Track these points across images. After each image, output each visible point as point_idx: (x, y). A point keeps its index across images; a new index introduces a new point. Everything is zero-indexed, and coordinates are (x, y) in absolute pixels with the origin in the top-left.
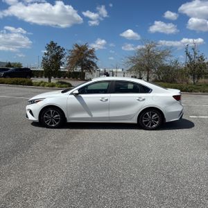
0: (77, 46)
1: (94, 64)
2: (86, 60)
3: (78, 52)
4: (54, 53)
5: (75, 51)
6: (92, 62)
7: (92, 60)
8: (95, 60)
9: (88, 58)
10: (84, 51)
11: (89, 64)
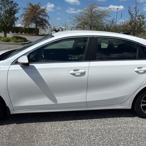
0: (31, 5)
1: (46, 22)
2: (39, 18)
3: (32, 11)
4: (8, 8)
5: (29, 9)
6: (45, 20)
7: (45, 18)
8: (47, 19)
9: (41, 16)
10: (37, 10)
11: (42, 22)
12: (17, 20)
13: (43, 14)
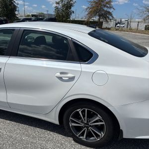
10: (103, 2)
12: (73, 14)
13: (108, 6)
